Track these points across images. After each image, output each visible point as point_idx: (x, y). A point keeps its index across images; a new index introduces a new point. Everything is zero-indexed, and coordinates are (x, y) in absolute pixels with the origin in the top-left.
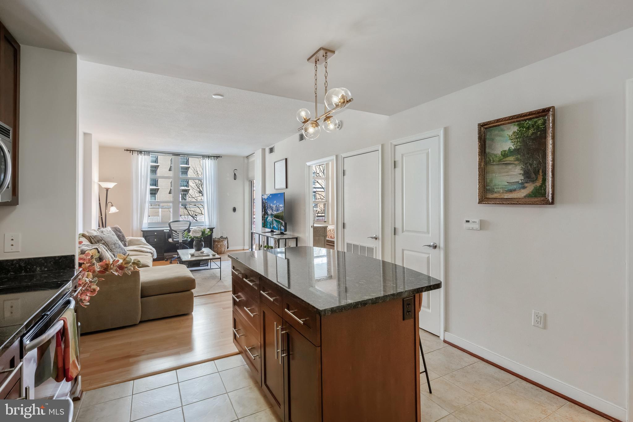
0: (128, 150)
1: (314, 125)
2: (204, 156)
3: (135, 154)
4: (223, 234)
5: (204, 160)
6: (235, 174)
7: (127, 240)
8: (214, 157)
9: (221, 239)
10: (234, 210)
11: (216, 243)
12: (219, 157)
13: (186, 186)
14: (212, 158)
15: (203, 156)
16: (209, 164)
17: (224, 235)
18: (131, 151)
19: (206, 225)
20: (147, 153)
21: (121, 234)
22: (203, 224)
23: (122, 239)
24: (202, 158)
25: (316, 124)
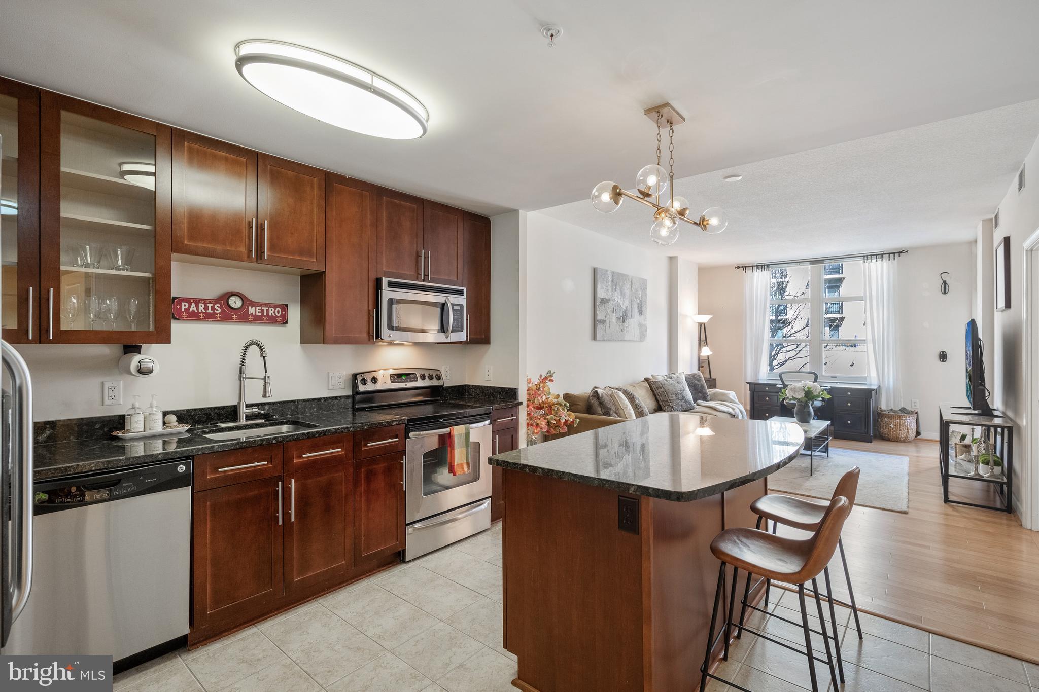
0: (740, 267)
1: (705, 223)
2: (867, 256)
3: (749, 271)
4: (913, 404)
5: (867, 264)
6: (945, 282)
7: (709, 394)
8: (889, 254)
9: (901, 414)
10: (943, 357)
11: (886, 419)
12: (901, 252)
13: (839, 312)
14: (886, 257)
15: (864, 256)
16: (879, 269)
17: (915, 406)
18: (745, 267)
19: (873, 383)
20: (766, 267)
21: (698, 383)
22: (866, 382)
23: (699, 390)
24: (862, 261)
25: (703, 221)
